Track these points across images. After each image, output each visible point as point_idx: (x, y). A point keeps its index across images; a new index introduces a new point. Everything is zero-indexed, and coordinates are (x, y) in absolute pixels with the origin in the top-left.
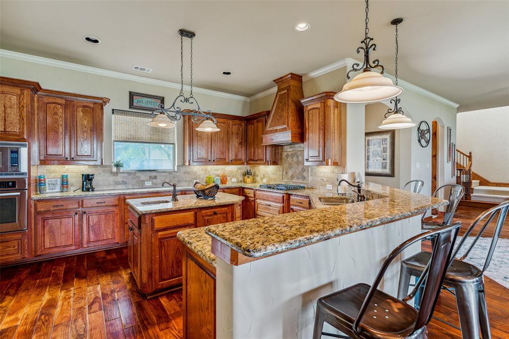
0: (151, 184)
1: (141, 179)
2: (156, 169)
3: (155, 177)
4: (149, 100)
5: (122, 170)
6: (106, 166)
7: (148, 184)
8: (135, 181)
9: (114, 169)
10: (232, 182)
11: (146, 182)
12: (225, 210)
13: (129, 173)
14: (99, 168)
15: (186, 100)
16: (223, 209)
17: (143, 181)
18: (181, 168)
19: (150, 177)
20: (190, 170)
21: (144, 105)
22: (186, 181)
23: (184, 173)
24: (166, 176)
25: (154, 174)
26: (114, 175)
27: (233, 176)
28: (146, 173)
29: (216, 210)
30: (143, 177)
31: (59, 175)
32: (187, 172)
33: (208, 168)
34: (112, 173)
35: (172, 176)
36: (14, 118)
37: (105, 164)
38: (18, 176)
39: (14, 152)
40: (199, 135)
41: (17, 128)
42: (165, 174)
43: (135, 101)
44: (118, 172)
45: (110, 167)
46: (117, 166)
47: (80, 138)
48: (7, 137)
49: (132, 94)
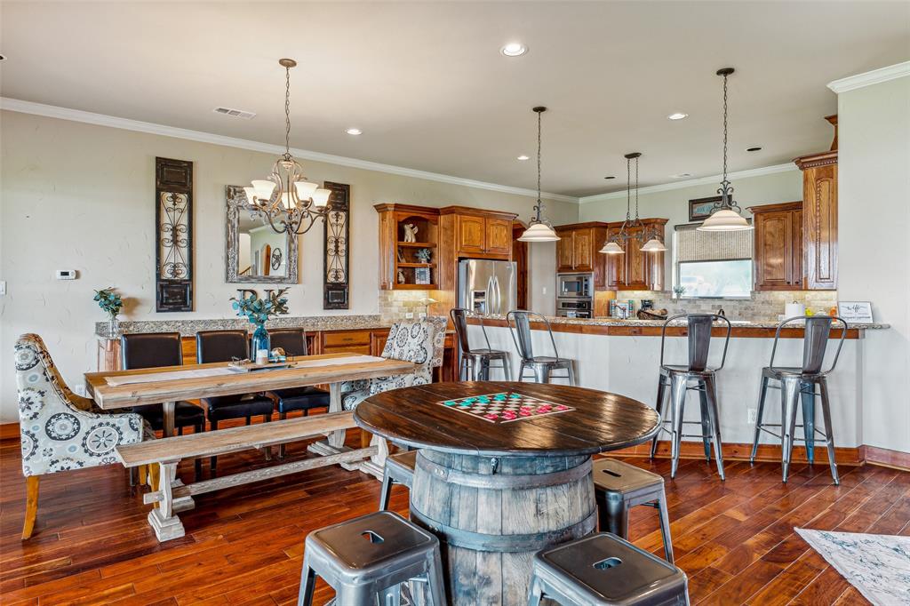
1: (703, 308)
2: (721, 295)
3: (720, 307)
4: (711, 204)
5: (682, 296)
6: (666, 292)
8: (695, 310)
9: (675, 296)
13: (689, 301)
14: (660, 294)
18: (757, 295)
20: (772, 299)
21: (705, 213)
22: (764, 315)
23: (763, 303)
24: (735, 306)
25: (718, 303)
26: (674, 302)
28: (708, 301)
31: (626, 300)
32: (768, 302)
33: (807, 296)
34: (671, 299)
35: (744, 306)
36: (586, 253)
37: (666, 289)
38: (588, 300)
39: (586, 280)
40: (768, 243)
41: (589, 261)
42: (732, 304)
43: (695, 210)
44: (678, 299)
45: (670, 292)
46: (677, 291)
47: (634, 264)
48: (584, 268)
49: (693, 202)
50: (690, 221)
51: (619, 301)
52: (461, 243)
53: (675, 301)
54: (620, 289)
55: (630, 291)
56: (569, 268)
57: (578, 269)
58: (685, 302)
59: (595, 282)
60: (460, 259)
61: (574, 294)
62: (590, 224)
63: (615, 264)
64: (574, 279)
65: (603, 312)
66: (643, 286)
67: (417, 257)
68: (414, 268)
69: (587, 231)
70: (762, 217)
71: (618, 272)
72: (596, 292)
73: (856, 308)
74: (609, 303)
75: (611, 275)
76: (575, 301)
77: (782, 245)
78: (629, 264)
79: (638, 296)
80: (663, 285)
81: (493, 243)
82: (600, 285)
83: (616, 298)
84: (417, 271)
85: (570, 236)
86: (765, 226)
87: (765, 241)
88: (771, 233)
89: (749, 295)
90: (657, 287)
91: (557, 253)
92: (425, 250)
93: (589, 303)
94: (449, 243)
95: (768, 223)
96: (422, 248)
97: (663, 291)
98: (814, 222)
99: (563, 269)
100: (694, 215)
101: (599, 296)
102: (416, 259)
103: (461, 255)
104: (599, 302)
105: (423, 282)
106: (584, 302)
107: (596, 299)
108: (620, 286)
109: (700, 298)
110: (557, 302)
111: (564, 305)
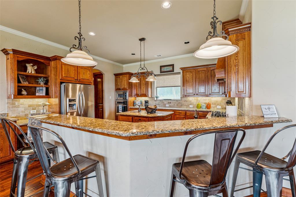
0: (168, 106)
1: (165, 103)
3: (170, 103)
4: (167, 67)
6: (153, 98)
7: (167, 105)
8: (162, 104)
9: (155, 99)
10: (217, 108)
11: (166, 105)
12: (145, 119)
13: (160, 101)
15: (143, 69)
16: (144, 118)
17: (165, 104)
18: (183, 99)
19: (168, 102)
20: (187, 100)
21: (165, 70)
22: (185, 105)
23: (184, 101)
24: (175, 102)
25: (170, 101)
27: (218, 104)
28: (167, 100)
29: (140, 118)
30: (165, 102)
31: (140, 100)
32: (186, 101)
33: (199, 99)
34: (155, 100)
35: (178, 102)
36: (125, 84)
37: (153, 97)
38: (126, 101)
39: (126, 94)
40: (187, 80)
41: (126, 86)
42: (175, 101)
43: (162, 69)
44: (157, 100)
45: (154, 98)
46: (156, 97)
47: (142, 88)
48: (124, 89)
49: (161, 67)
50: (160, 73)
51: (137, 101)
52: (62, 75)
53: (156, 101)
54: (137, 97)
55: (141, 97)
56: (119, 89)
57: (122, 89)
58: (159, 101)
59: (129, 94)
60: (61, 83)
61: (122, 98)
62: (126, 73)
63: (136, 88)
64: (122, 93)
65: (132, 105)
66: (145, 95)
67: (38, 82)
68: (36, 87)
69: (126, 75)
70: (185, 71)
71: (137, 91)
72: (129, 98)
73: (269, 109)
74: (134, 101)
75: (134, 92)
76: (122, 101)
77: (192, 81)
78: (140, 88)
79: (143, 99)
80: (152, 95)
81: (82, 76)
82: (131, 95)
83: (136, 100)
84: (38, 89)
85: (120, 77)
86: (186, 75)
87: (186, 80)
88: (188, 77)
89: (180, 98)
90: (150, 96)
91: (115, 84)
92: (42, 78)
93: (127, 102)
94: (56, 75)
95: (187, 73)
96: (41, 77)
97: (152, 97)
98: (235, 63)
99: (117, 89)
100: (162, 71)
101: (130, 99)
102: (37, 83)
103: (62, 81)
104: (130, 101)
105: (41, 95)
106: (125, 102)
107: (129, 100)
108: (137, 95)
109: (164, 99)
110: (115, 101)
111: (118, 102)
